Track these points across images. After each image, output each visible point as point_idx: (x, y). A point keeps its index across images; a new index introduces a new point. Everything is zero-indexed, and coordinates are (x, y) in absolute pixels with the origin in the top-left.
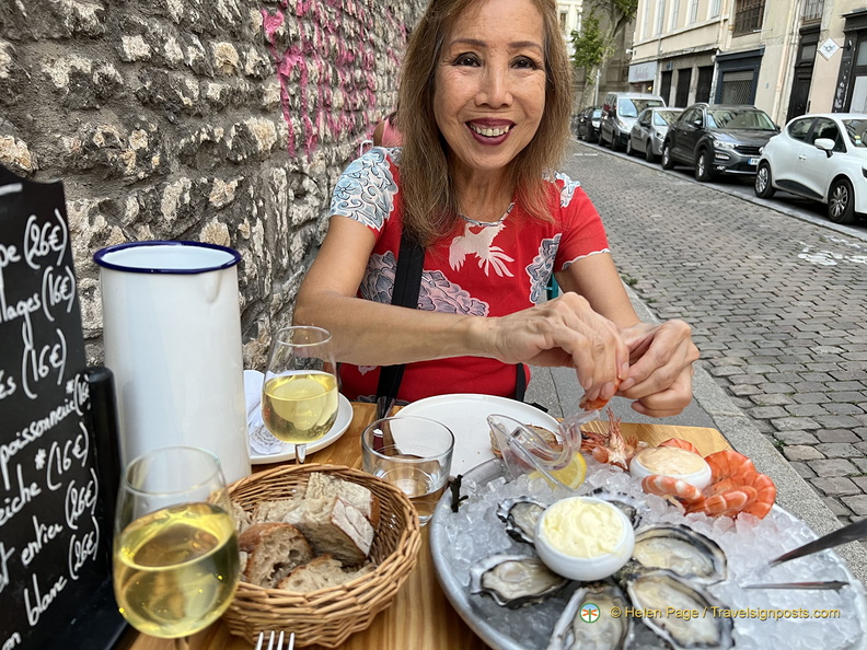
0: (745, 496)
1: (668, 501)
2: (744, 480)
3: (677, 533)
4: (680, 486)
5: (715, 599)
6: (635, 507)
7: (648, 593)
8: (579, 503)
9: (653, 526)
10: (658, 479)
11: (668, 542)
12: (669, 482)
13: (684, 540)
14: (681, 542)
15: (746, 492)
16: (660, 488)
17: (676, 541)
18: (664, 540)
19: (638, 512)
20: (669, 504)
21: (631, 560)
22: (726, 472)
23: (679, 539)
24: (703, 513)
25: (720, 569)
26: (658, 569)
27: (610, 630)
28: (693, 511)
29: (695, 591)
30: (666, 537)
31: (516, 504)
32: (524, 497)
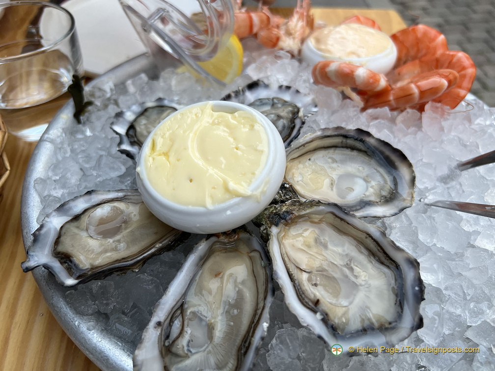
0: (445, 83)
1: (343, 93)
2: (437, 60)
3: (350, 142)
4: (361, 73)
5: (398, 249)
6: (299, 105)
7: (299, 242)
8: (208, 111)
9: (319, 133)
10: (333, 67)
11: (337, 154)
12: (347, 70)
13: (359, 150)
14: (355, 153)
15: (446, 77)
16: (334, 79)
17: (348, 152)
18: (331, 151)
19: (301, 114)
20: (345, 97)
21: (283, 187)
22: (412, 53)
23: (353, 148)
24: (387, 109)
25: (404, 190)
26: (319, 203)
27: (238, 304)
28: (375, 106)
29: (369, 235)
30: (335, 147)
31: (146, 110)
32: (160, 99)
